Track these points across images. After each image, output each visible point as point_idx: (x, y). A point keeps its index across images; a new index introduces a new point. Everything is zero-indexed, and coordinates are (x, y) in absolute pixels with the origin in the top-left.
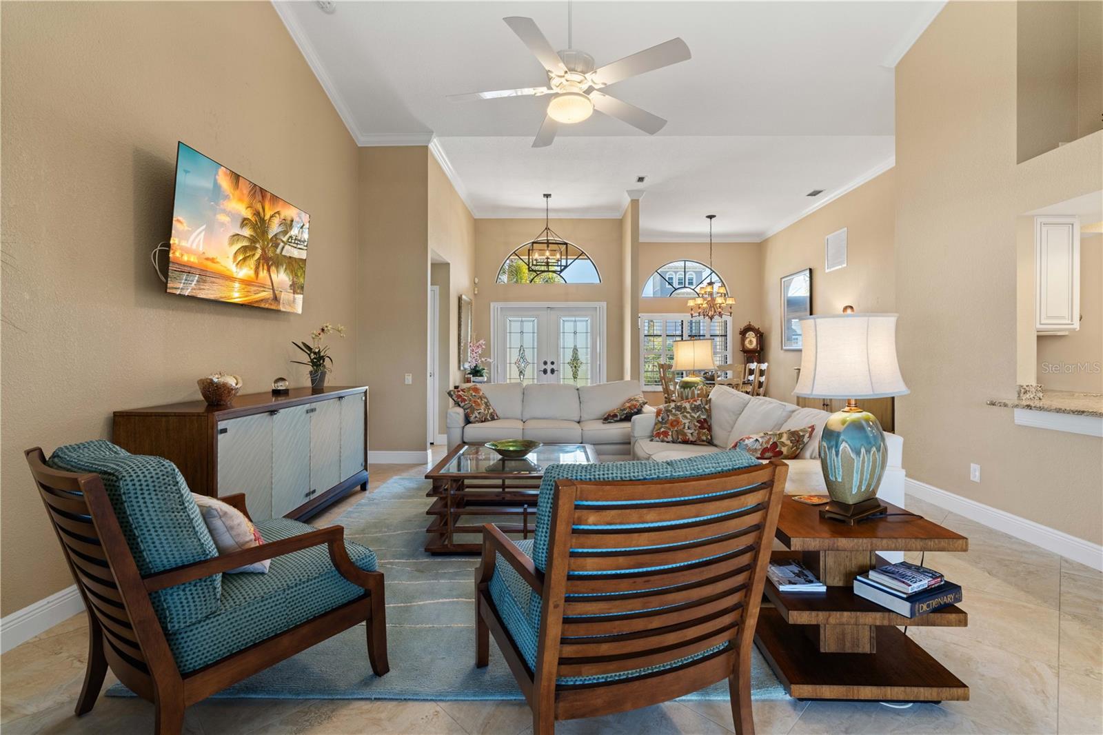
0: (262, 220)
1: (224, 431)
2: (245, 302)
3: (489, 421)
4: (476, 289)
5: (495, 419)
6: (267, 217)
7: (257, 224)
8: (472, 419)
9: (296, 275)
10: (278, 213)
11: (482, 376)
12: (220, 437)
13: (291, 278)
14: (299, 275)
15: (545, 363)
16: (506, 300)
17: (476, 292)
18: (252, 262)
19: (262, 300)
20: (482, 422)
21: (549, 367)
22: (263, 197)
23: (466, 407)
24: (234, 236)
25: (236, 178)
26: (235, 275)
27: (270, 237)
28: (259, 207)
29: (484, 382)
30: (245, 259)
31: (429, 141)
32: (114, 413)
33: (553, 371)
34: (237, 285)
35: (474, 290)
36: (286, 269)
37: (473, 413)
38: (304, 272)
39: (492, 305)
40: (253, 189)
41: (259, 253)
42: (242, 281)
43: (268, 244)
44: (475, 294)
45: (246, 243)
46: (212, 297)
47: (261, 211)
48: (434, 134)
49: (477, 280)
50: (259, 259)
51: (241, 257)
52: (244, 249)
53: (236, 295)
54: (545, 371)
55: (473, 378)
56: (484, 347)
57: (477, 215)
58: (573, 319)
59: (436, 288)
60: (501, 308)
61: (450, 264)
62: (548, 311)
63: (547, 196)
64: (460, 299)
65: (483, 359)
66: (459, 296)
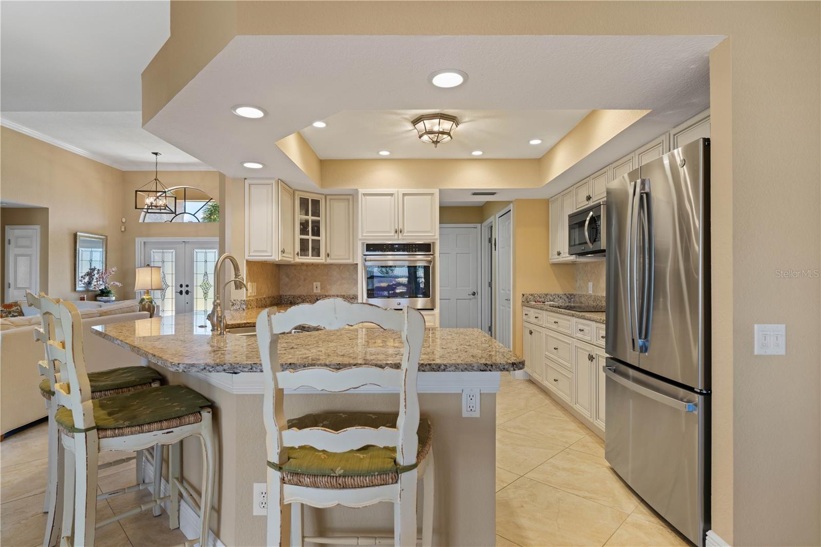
4: (123, 227)
11: (108, 296)
15: (181, 286)
16: (148, 236)
17: (123, 229)
21: (184, 289)
33: (187, 292)
35: (120, 228)
39: (137, 239)
44: (122, 231)
49: (124, 220)
54: (181, 293)
55: (99, 298)
56: (113, 273)
57: (125, 168)
58: (204, 250)
59: (38, 227)
60: (145, 243)
61: (47, 209)
62: (184, 244)
63: (156, 154)
64: (75, 235)
65: (112, 283)
66: (75, 232)
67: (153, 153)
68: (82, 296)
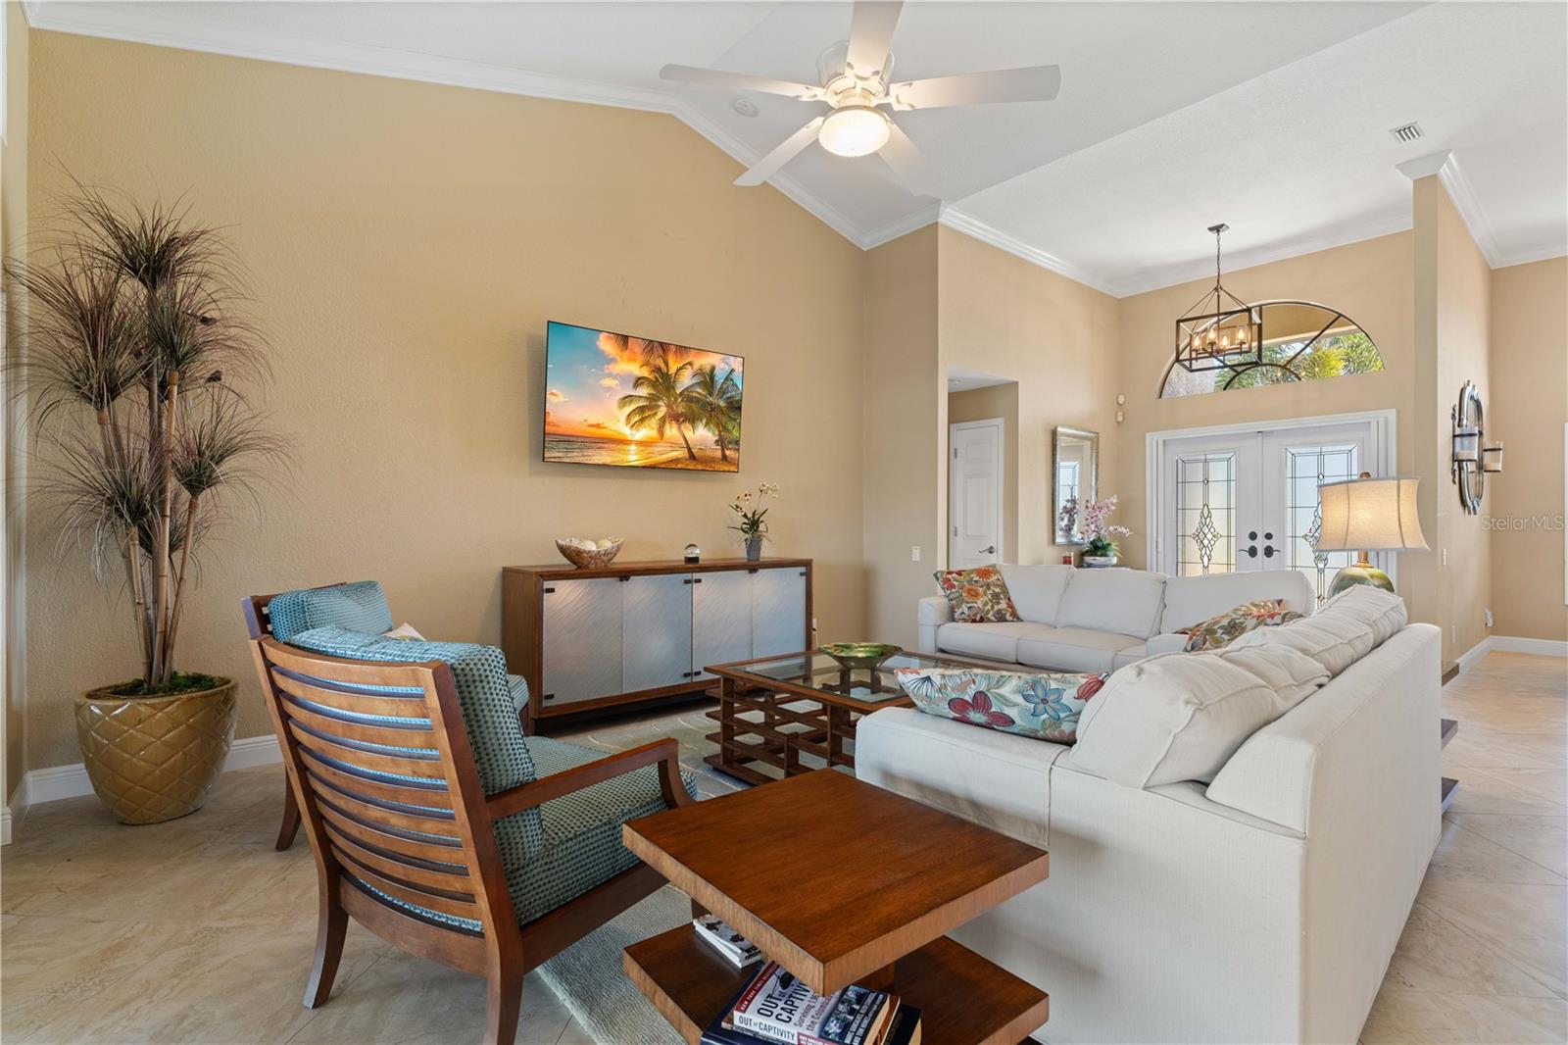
0: (666, 376)
1: (552, 590)
2: (648, 464)
3: (990, 621)
4: (1120, 413)
5: (1006, 621)
6: (673, 370)
7: (658, 381)
8: (956, 615)
9: (725, 428)
10: (690, 364)
11: (1105, 555)
12: (546, 596)
13: (717, 433)
14: (730, 427)
15: (1253, 536)
16: (1173, 426)
17: (1120, 419)
18: (654, 422)
19: (671, 461)
20: (974, 621)
21: (1261, 544)
22: (664, 351)
23: (951, 596)
24: (625, 398)
25: (624, 340)
26: (630, 438)
27: (678, 392)
28: (660, 363)
29: (1113, 566)
30: (642, 420)
31: (937, 215)
32: (504, 568)
33: (1269, 552)
34: (633, 447)
35: (1116, 416)
36: (707, 424)
37: (959, 606)
38: (740, 425)
39: (1148, 437)
40: (648, 345)
41: (662, 411)
42: (640, 443)
43: (676, 400)
44: (1118, 423)
45: (641, 404)
46: (600, 462)
47: (663, 366)
48: (943, 202)
49: (1121, 399)
50: (664, 417)
51: (637, 418)
52: (641, 409)
53: (633, 457)
54: (1253, 552)
55: (1089, 559)
56: (1113, 508)
57: (1121, 292)
58: (1318, 450)
59: (1000, 421)
60: (1164, 441)
61: (1017, 383)
62: (1260, 439)
63: (1217, 229)
64: (1054, 434)
65: (1111, 528)
66: (1053, 428)
67: (1211, 229)
68: (1067, 554)
